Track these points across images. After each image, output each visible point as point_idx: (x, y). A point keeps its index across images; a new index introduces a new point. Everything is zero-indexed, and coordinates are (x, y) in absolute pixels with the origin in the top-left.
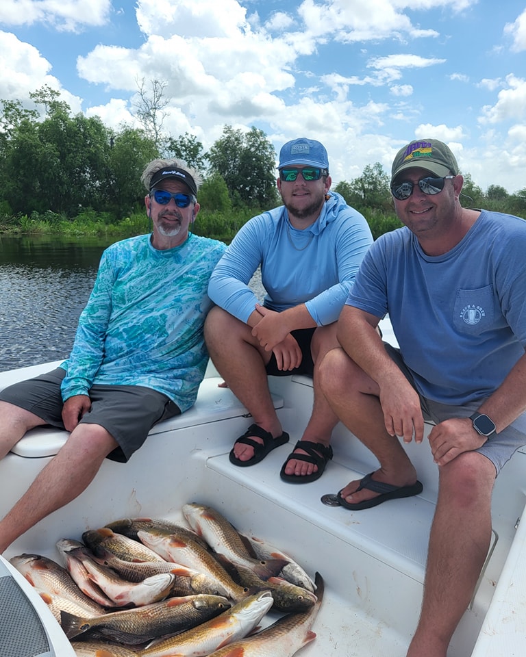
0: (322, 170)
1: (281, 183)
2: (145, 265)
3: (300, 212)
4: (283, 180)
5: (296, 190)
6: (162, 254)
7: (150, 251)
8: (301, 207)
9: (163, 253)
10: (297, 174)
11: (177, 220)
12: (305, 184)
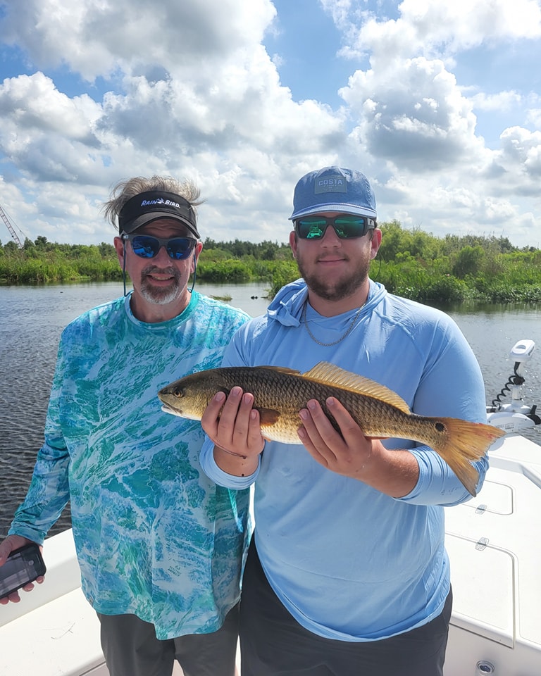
0: (369, 220)
1: (296, 241)
2: (123, 348)
3: (330, 291)
4: (301, 237)
5: (324, 255)
6: (150, 328)
7: (130, 323)
8: (331, 283)
9: (153, 327)
10: (323, 228)
11: (172, 278)
12: (339, 245)
